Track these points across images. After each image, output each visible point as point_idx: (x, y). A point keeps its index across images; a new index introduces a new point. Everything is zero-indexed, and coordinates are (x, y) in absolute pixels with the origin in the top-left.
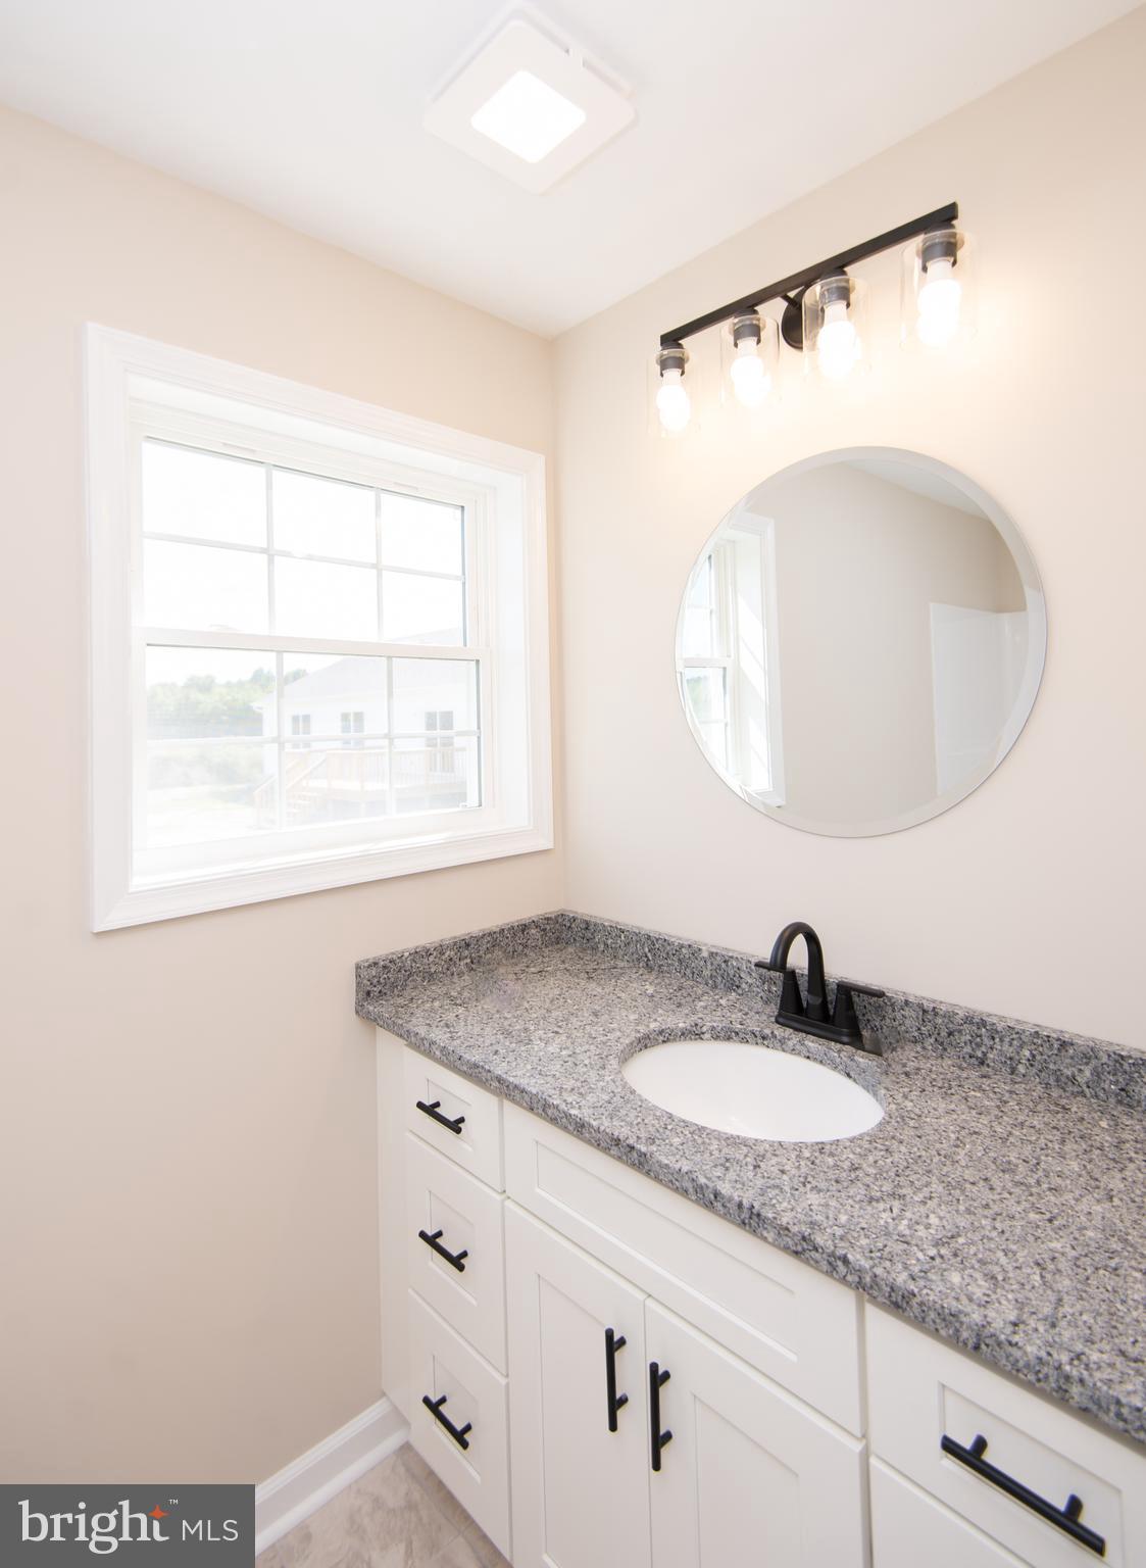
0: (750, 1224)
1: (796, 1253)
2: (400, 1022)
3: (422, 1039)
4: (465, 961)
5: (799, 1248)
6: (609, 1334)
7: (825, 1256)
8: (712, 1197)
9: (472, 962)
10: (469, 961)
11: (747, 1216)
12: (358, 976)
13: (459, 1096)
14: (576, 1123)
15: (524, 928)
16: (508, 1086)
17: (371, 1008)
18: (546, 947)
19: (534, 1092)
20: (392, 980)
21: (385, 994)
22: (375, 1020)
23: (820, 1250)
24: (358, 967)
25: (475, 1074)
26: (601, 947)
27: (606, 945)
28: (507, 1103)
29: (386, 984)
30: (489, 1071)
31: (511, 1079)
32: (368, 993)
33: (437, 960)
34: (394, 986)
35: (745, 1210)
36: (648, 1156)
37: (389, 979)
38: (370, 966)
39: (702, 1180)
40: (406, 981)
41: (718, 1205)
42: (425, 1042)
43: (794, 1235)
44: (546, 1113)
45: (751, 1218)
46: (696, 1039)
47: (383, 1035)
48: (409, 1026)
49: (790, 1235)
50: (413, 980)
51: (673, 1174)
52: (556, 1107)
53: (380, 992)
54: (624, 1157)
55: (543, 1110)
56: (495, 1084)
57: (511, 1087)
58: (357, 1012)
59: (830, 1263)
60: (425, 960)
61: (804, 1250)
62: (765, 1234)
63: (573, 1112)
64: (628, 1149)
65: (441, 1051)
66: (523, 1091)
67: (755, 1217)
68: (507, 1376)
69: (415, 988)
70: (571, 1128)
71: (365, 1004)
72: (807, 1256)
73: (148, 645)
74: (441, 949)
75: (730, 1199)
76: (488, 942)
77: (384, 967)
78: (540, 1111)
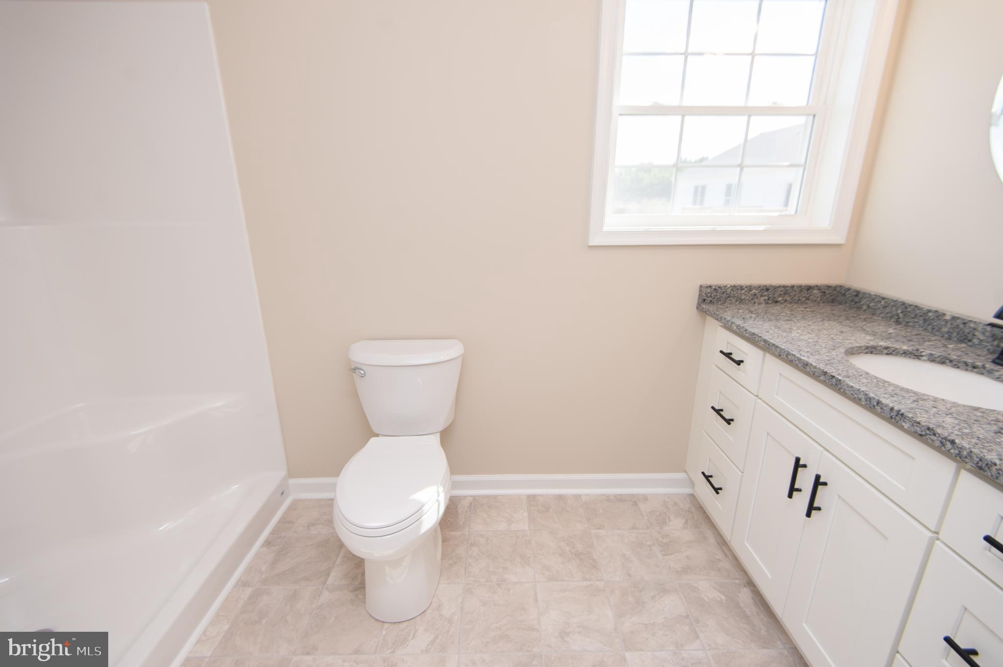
0: (895, 419)
1: (921, 435)
2: (718, 313)
3: (728, 321)
4: (764, 298)
5: (924, 433)
6: (798, 460)
7: (939, 439)
8: (875, 403)
9: (769, 299)
10: (766, 298)
11: (895, 414)
12: (700, 291)
13: (742, 348)
14: (804, 363)
15: (809, 288)
16: (769, 344)
17: (704, 306)
18: (823, 303)
19: (783, 347)
20: (718, 297)
21: (713, 303)
22: (706, 312)
23: (937, 435)
24: (701, 286)
25: (752, 339)
26: (865, 307)
27: (869, 307)
28: (768, 355)
29: (714, 298)
30: (760, 337)
31: (771, 341)
32: (704, 300)
33: (746, 293)
34: (719, 300)
35: (894, 412)
36: (842, 381)
37: (717, 296)
38: (707, 287)
39: (872, 395)
40: (726, 299)
41: (878, 408)
42: (729, 322)
43: (923, 426)
44: (788, 358)
45: (897, 416)
46: (914, 358)
47: (709, 318)
48: (723, 315)
49: (920, 426)
50: (731, 300)
51: (854, 391)
52: (794, 355)
53: (711, 301)
54: (827, 381)
55: (786, 356)
56: (762, 343)
57: (770, 345)
58: (697, 308)
59: (942, 442)
60: (739, 292)
61: (926, 434)
62: (904, 424)
63: (803, 358)
64: (831, 377)
65: (737, 327)
66: (777, 347)
67: (900, 416)
68: (742, 473)
69: (731, 304)
70: (800, 365)
71: (702, 304)
72: (927, 437)
73: (620, 115)
74: (750, 288)
75: (887, 405)
76: (782, 291)
77: (715, 289)
78: (784, 357)
